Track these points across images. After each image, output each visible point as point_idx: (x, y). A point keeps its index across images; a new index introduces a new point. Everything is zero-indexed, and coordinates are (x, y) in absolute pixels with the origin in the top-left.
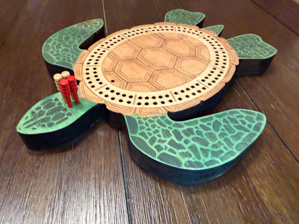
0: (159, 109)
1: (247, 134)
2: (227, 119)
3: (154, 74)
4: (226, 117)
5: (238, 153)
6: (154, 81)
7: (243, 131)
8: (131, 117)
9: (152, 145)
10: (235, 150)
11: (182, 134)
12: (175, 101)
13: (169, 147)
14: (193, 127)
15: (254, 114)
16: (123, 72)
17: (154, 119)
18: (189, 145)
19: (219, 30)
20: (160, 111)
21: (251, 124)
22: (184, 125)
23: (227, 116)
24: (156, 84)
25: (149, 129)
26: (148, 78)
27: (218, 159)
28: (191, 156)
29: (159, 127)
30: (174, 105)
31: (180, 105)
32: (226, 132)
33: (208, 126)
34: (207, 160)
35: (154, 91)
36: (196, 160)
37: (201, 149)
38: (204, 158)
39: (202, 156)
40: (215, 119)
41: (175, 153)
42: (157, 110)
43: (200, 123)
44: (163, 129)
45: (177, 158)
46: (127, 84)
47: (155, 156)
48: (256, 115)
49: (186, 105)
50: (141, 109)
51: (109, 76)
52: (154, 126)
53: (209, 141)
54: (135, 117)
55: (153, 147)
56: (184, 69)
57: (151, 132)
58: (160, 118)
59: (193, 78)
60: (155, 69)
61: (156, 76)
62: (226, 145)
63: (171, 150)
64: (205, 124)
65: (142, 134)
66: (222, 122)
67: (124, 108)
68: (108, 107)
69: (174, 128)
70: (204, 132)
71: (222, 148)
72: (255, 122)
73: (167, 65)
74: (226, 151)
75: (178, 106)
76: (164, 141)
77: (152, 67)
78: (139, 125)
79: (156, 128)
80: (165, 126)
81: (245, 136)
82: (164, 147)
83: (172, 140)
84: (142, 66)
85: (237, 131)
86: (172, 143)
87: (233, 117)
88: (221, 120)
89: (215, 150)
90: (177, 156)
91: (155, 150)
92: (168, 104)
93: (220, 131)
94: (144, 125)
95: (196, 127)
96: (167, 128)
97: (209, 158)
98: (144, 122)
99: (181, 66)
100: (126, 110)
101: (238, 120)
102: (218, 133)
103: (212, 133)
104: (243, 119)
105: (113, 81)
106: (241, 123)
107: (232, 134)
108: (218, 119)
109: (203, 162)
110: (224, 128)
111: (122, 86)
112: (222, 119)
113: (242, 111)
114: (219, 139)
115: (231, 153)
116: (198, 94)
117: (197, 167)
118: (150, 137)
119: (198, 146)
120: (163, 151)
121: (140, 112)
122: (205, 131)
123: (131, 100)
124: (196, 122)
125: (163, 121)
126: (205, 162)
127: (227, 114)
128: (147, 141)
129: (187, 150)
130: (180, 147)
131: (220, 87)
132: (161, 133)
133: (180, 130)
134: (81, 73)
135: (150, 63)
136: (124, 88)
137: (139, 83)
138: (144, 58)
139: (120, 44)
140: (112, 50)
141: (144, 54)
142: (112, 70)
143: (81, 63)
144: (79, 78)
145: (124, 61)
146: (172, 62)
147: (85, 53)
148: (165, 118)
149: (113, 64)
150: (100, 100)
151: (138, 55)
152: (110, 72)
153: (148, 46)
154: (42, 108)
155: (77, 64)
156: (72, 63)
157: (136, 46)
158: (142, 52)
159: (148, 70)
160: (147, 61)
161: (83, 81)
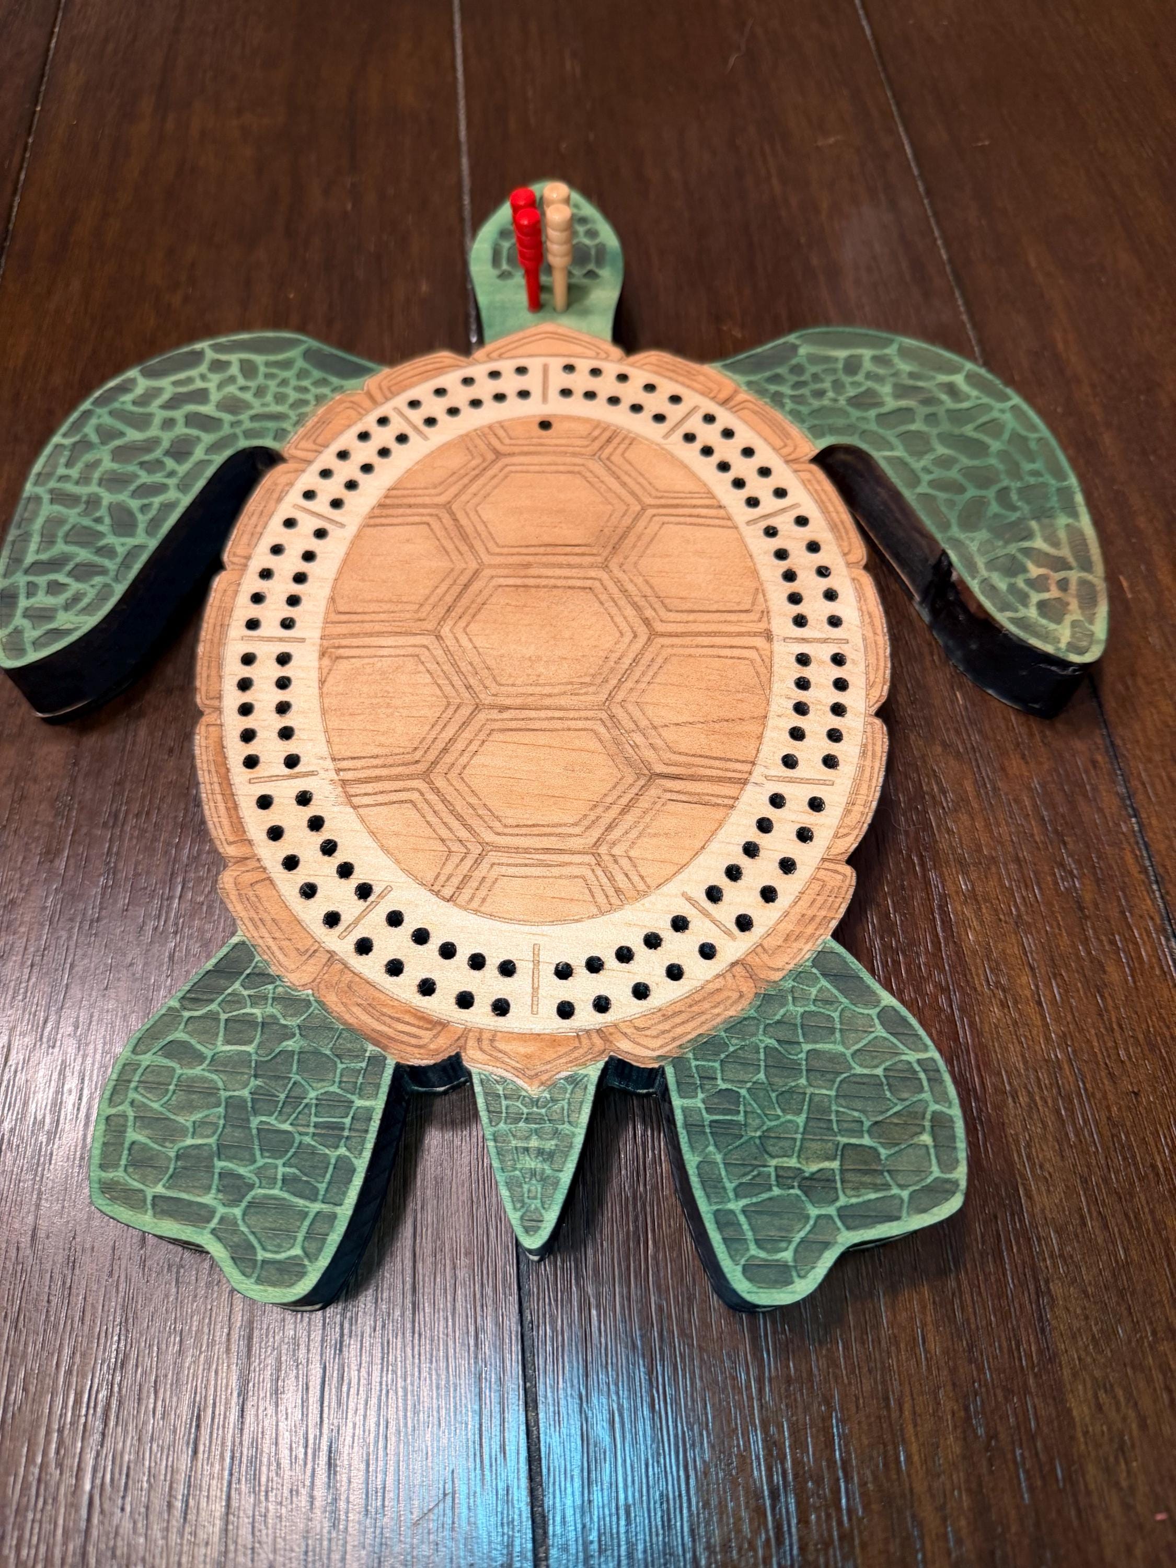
0: (314, 447)
1: (30, 558)
2: (107, 563)
3: (464, 548)
4: (111, 565)
5: (29, 488)
6: (436, 525)
7: (44, 557)
10: (40, 490)
11: (194, 432)
12: (296, 506)
13: (199, 384)
14: (183, 469)
15: (36, 644)
16: (563, 477)
18: (157, 421)
20: (307, 444)
21: (32, 601)
22: (207, 457)
23: (112, 574)
24: (417, 519)
26: (464, 521)
27: (68, 442)
28: (134, 403)
30: (288, 492)
31: (272, 503)
32: (86, 522)
33: (146, 501)
34: (94, 421)
36: (116, 405)
37: (122, 434)
38: (101, 420)
39: (108, 420)
40: (140, 538)
41: (175, 383)
42: (319, 441)
43: (172, 495)
46: (494, 449)
48: (29, 648)
51: (585, 433)
52: (280, 398)
53: (115, 466)
54: (350, 383)
55: (234, 358)
56: (400, 661)
58: (286, 425)
59: (325, 643)
60: (487, 572)
61: (450, 547)
62: (70, 487)
64: (157, 501)
65: (286, 365)
66: (118, 541)
69: (226, 430)
70: (145, 478)
71: (74, 472)
72: (25, 616)
73: (473, 627)
75: (275, 496)
76: (220, 386)
77: (505, 572)
78: (317, 374)
79: (269, 398)
80: (253, 418)
81: (33, 546)
82: (211, 376)
84: (542, 550)
85: (60, 547)
86: (201, 396)
87: (93, 583)
89: (89, 457)
91: (223, 357)
92: (309, 479)
93: (102, 512)
94: (306, 383)
95: (172, 474)
96: (244, 417)
97: (89, 429)
98: (314, 390)
99: (421, 668)
101: (75, 586)
102: (105, 503)
104: (60, 600)
105: (545, 425)
106: (61, 578)
107: (67, 527)
108: (131, 542)
109: (99, 411)
110: (100, 528)
111: (501, 433)
112: (121, 551)
114: (94, 488)
116: (253, 584)
118: (262, 369)
119: (133, 435)
120: (203, 368)
123: (418, 416)
124: (183, 487)
125: (271, 425)
127: (116, 579)
128: (260, 359)
130: (174, 403)
131: (205, 675)
132: (248, 396)
133: (208, 438)
134: (671, 374)
135: (538, 587)
136: (487, 430)
137: (466, 480)
138: (585, 588)
139: (762, 584)
140: (740, 534)
141: (614, 611)
142: (608, 459)
143: (732, 404)
144: (647, 360)
145: (627, 521)
146: (476, 660)
147: (789, 442)
148: (275, 438)
149: (641, 480)
150: (495, 355)
151: (624, 591)
152: (597, 445)
153: (655, 667)
154: (587, 241)
155: (736, 392)
156: (753, 378)
157: (693, 628)
158: (630, 612)
159: (505, 550)
160: (555, 587)
161: (620, 361)
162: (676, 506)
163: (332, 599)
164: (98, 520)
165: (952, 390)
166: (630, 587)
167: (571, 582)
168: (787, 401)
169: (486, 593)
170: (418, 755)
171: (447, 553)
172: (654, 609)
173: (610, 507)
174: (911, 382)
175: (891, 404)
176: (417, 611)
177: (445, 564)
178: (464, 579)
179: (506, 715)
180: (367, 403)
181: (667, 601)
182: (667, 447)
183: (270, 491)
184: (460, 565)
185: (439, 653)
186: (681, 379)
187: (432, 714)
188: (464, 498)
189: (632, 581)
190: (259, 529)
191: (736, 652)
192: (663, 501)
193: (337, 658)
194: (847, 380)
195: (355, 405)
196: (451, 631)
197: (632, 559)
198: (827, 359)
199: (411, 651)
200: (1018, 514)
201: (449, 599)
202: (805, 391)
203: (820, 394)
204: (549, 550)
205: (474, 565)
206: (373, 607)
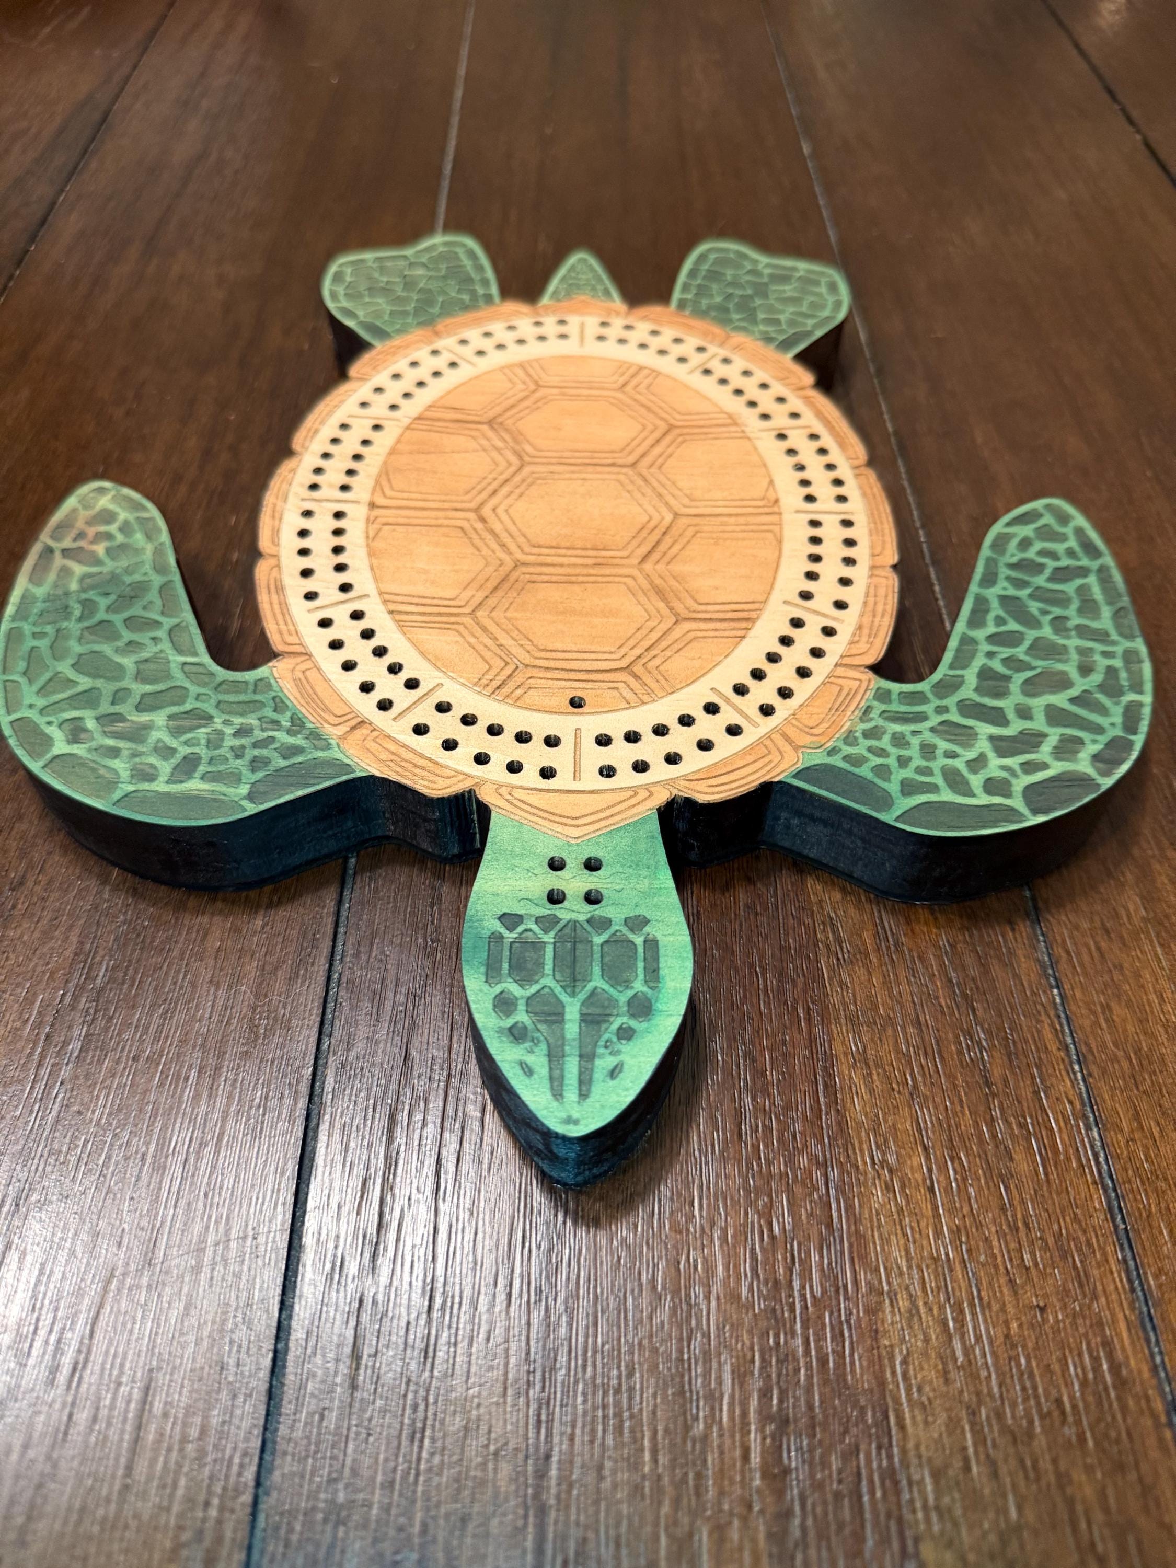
0: (838, 681)
1: (1092, 580)
2: (1013, 574)
3: (658, 581)
4: (1004, 572)
5: (1140, 645)
6: (690, 603)
7: (1078, 581)
8: (808, 768)
9: (972, 795)
11: (989, 702)
12: (838, 620)
13: (1013, 762)
14: (980, 661)
15: (1038, 513)
16: (559, 646)
17: (871, 719)
18: (1040, 716)
19: (600, 280)
20: (850, 684)
21: (1065, 545)
22: (958, 672)
23: (1001, 564)
24: (710, 608)
25: (903, 762)
26: (661, 605)
27: (1132, 697)
28: (1080, 742)
29: (914, 733)
30: (854, 635)
32: (1056, 611)
33: (1003, 629)
34: (1118, 719)
35: (744, 637)
36: (1103, 739)
37: (1072, 701)
38: (1108, 720)
40: (989, 594)
42: (835, 687)
43: (979, 635)
44: (932, 729)
45: (1063, 773)
46: (636, 677)
47: (1022, 815)
48: (1043, 512)
49: (880, 608)
50: (794, 722)
51: (533, 693)
52: (900, 741)
53: (1059, 666)
54: (818, 758)
55: (983, 799)
57: (917, 762)
58: (879, 707)
59: (775, 509)
60: (635, 561)
61: (673, 583)
62: (1099, 647)
63: (1029, 767)
64: (992, 628)
65: (908, 788)
66: (1012, 592)
67: (750, 759)
68: (702, 798)
69: (951, 702)
70: (1019, 652)
71: (1102, 663)
72: (1065, 534)
73: (642, 519)
74: (1118, 663)
76: (983, 758)
77: (613, 561)
78: (865, 771)
79: (915, 741)
80: (924, 716)
81: (1097, 590)
82: (1004, 774)
83: (992, 738)
84: (581, 579)
85: (1070, 588)
86: (1003, 746)
87: (1017, 558)
88: (1002, 587)
89: (1097, 678)
90: (1057, 768)
91: (997, 800)
92: (833, 646)
93: (1044, 620)
94: (877, 761)
95: (989, 655)
96: (935, 720)
97: (1116, 710)
98: (860, 750)
99: (687, 493)
100: (766, 760)
101: (1033, 556)
102: (1047, 628)
103: (1037, 639)
104: (1038, 546)
105: (577, 703)
106: (1050, 562)
107: (1074, 606)
108: (998, 590)
109: (1118, 732)
110: (1038, 604)
111: (628, 694)
113: (1008, 524)
114: (1069, 644)
115: (1130, 657)
116: (859, 555)
117: (1124, 755)
118: (939, 780)
119: (1060, 700)
120: (1018, 785)
121: (812, 735)
122: (1019, 649)
123: (727, 716)
124: (969, 641)
125: (898, 707)
126: (1119, 726)
127: (993, 560)
128: (947, 796)
129: (1054, 735)
130: (1031, 740)
132: (943, 745)
133: (969, 694)
134: (421, 762)
135: (585, 549)
136: (646, 698)
137: (664, 644)
138: (539, 546)
139: (368, 545)
140: (378, 588)
141: (512, 528)
142: (507, 664)
143: (353, 723)
144: (449, 782)
145: (492, 602)
146: (639, 496)
147: (301, 675)
148: (889, 692)
149: (472, 640)
150: (643, 794)
151: (503, 545)
152: (518, 679)
153: (479, 487)
154: (514, 989)
155: (344, 737)
156: (320, 754)
157: (440, 514)
158: (498, 527)
159: (617, 579)
160: (568, 548)
161: (482, 782)
162: (440, 614)
163: (780, 542)
164: (1045, 612)
165: (76, 733)
166: (495, 546)
167: (552, 551)
168: (286, 724)
169: (635, 543)
170: (680, 439)
171: (674, 577)
172: (475, 529)
173: (508, 614)
174: (121, 744)
175: (159, 718)
176: (697, 532)
177: (677, 567)
178: (655, 556)
179: (610, 461)
180: (792, 732)
181: (461, 534)
182: (441, 675)
183: (872, 635)
184: (661, 567)
185: (672, 502)
186: (409, 756)
187: (671, 462)
188: (664, 627)
189: (493, 551)
190: (871, 600)
191: (405, 495)
192: (453, 619)
193: (763, 499)
194: (202, 751)
195: (808, 730)
196: (663, 518)
197: (491, 569)
198: (215, 777)
199: (698, 504)
200: (84, 596)
201: (668, 540)
202: (259, 735)
203: (241, 732)
204: (574, 579)
205: (648, 566)
206: (740, 535)
